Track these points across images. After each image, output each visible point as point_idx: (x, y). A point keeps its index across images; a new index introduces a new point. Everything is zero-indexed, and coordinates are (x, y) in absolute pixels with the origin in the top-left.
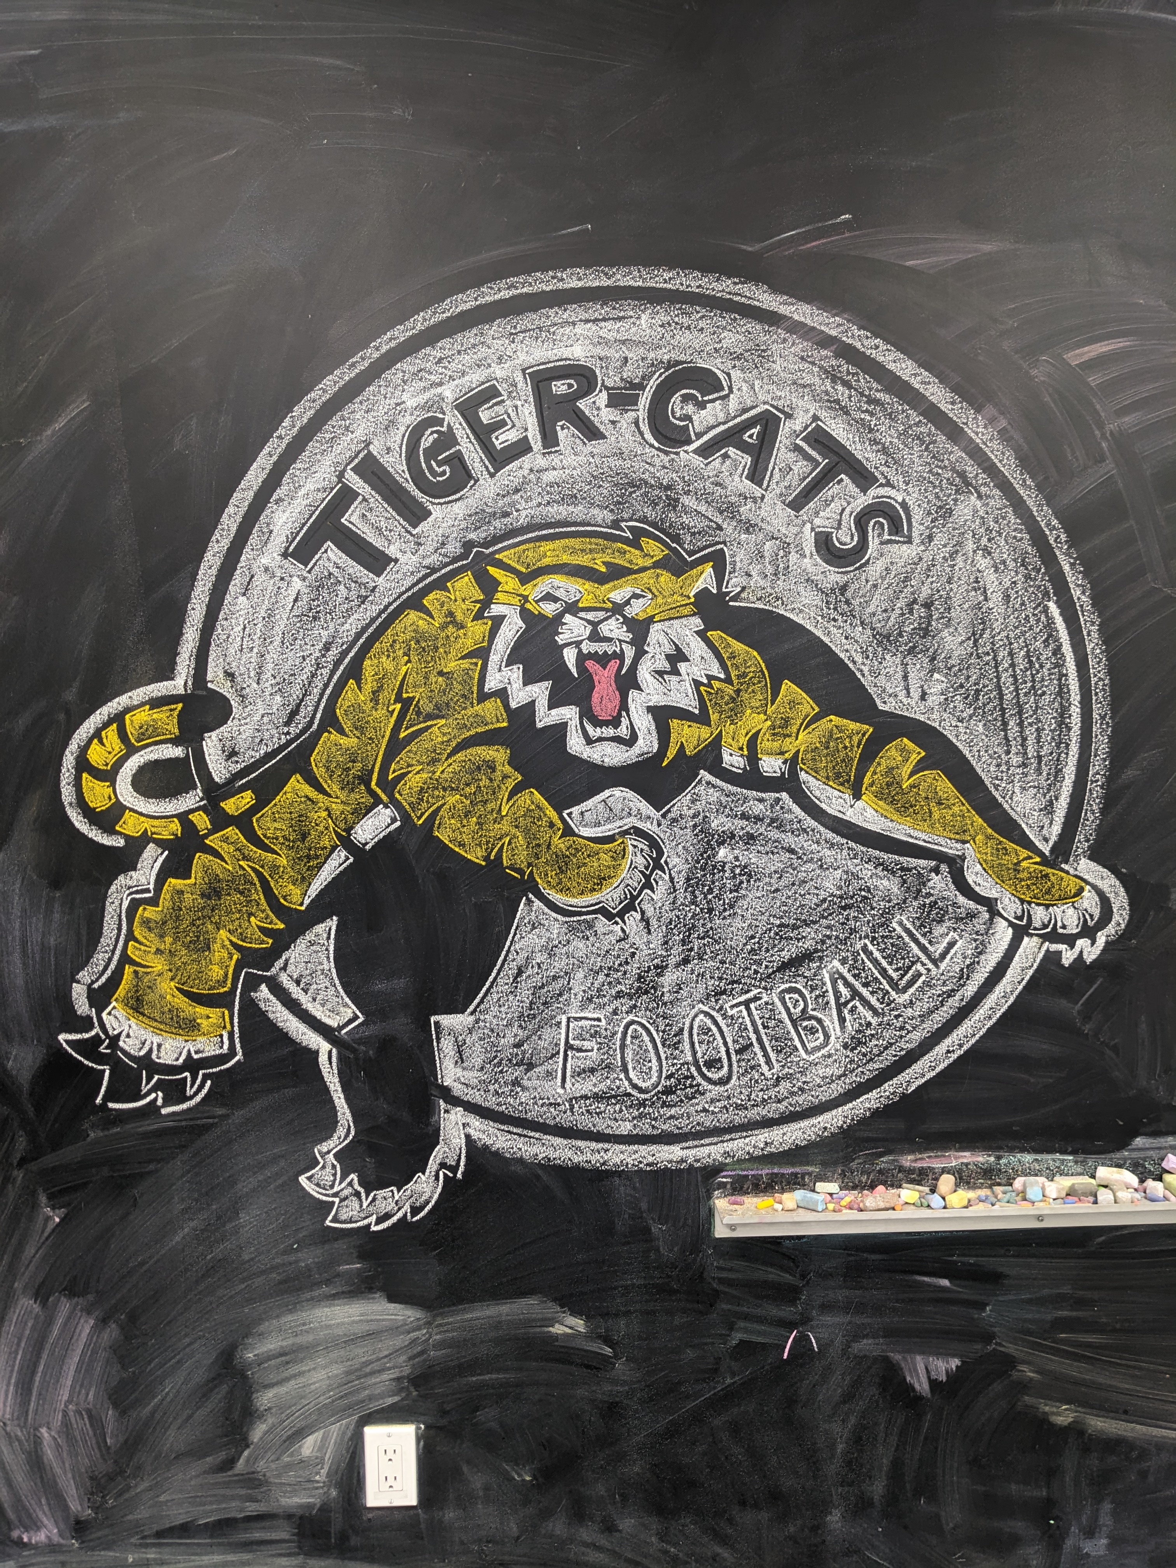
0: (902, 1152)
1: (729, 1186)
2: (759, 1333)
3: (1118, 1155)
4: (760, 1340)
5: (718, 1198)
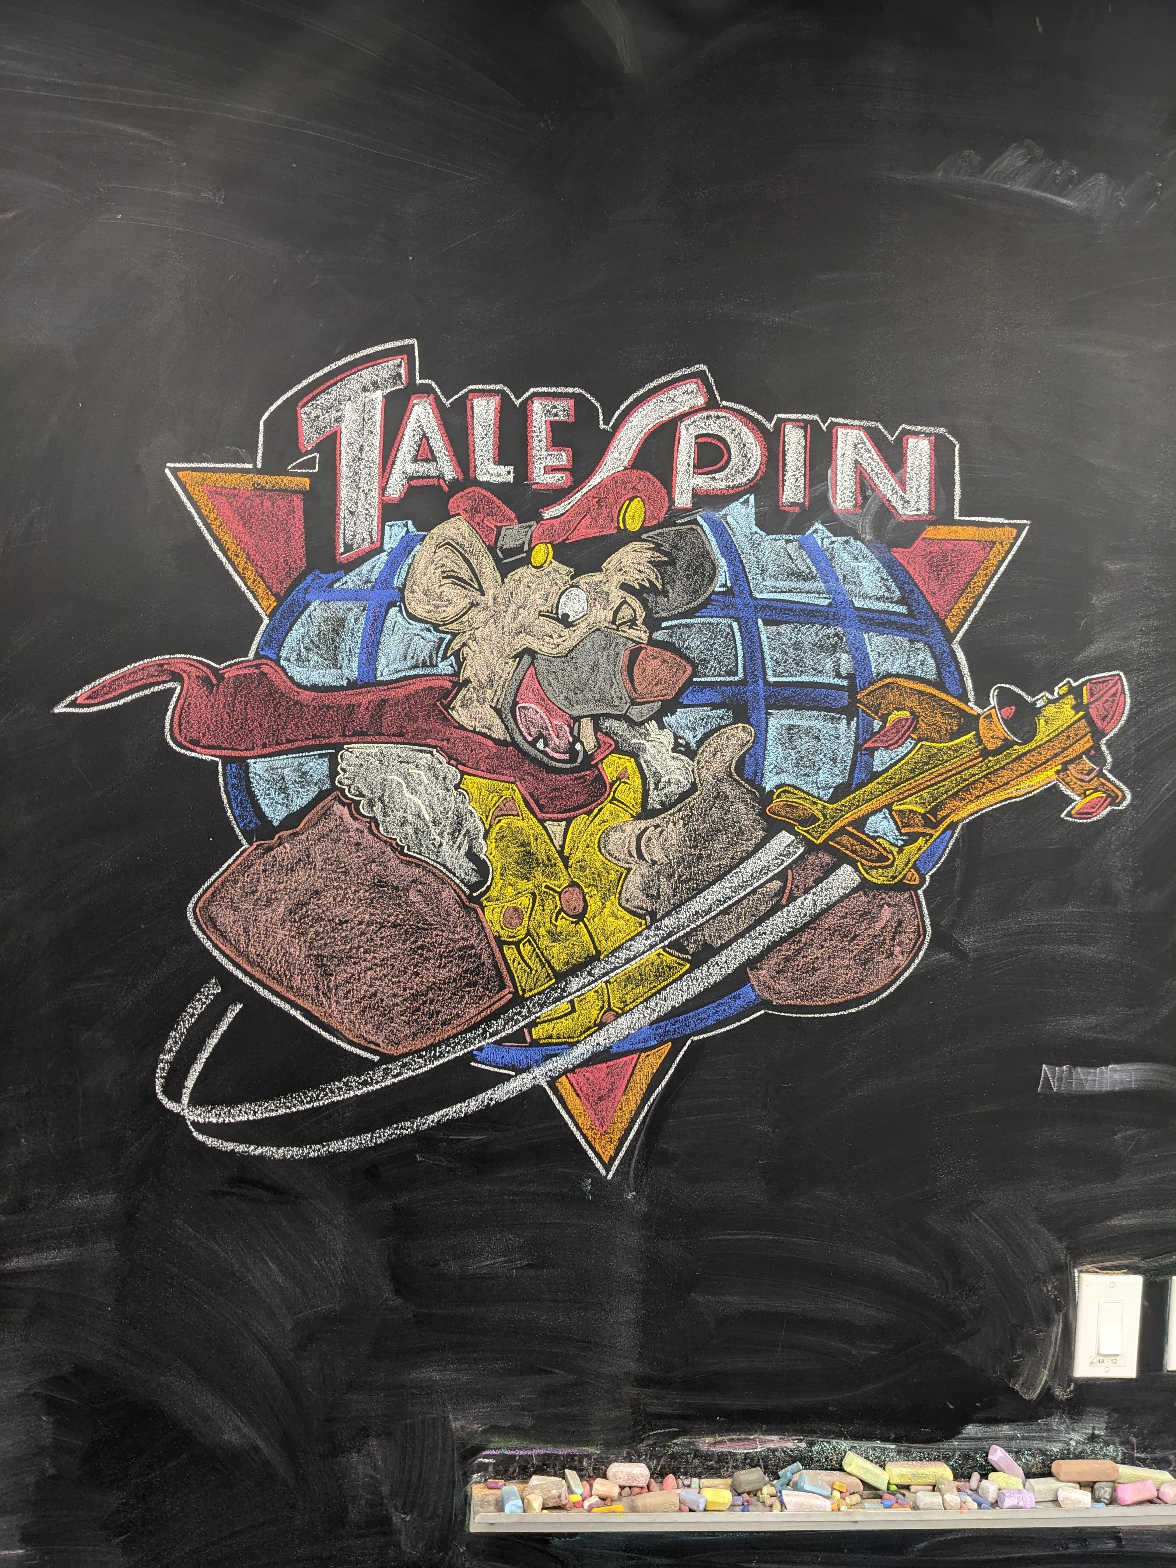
0: (701, 1433)
1: (491, 1469)
3: (946, 1445)
5: (476, 1482)
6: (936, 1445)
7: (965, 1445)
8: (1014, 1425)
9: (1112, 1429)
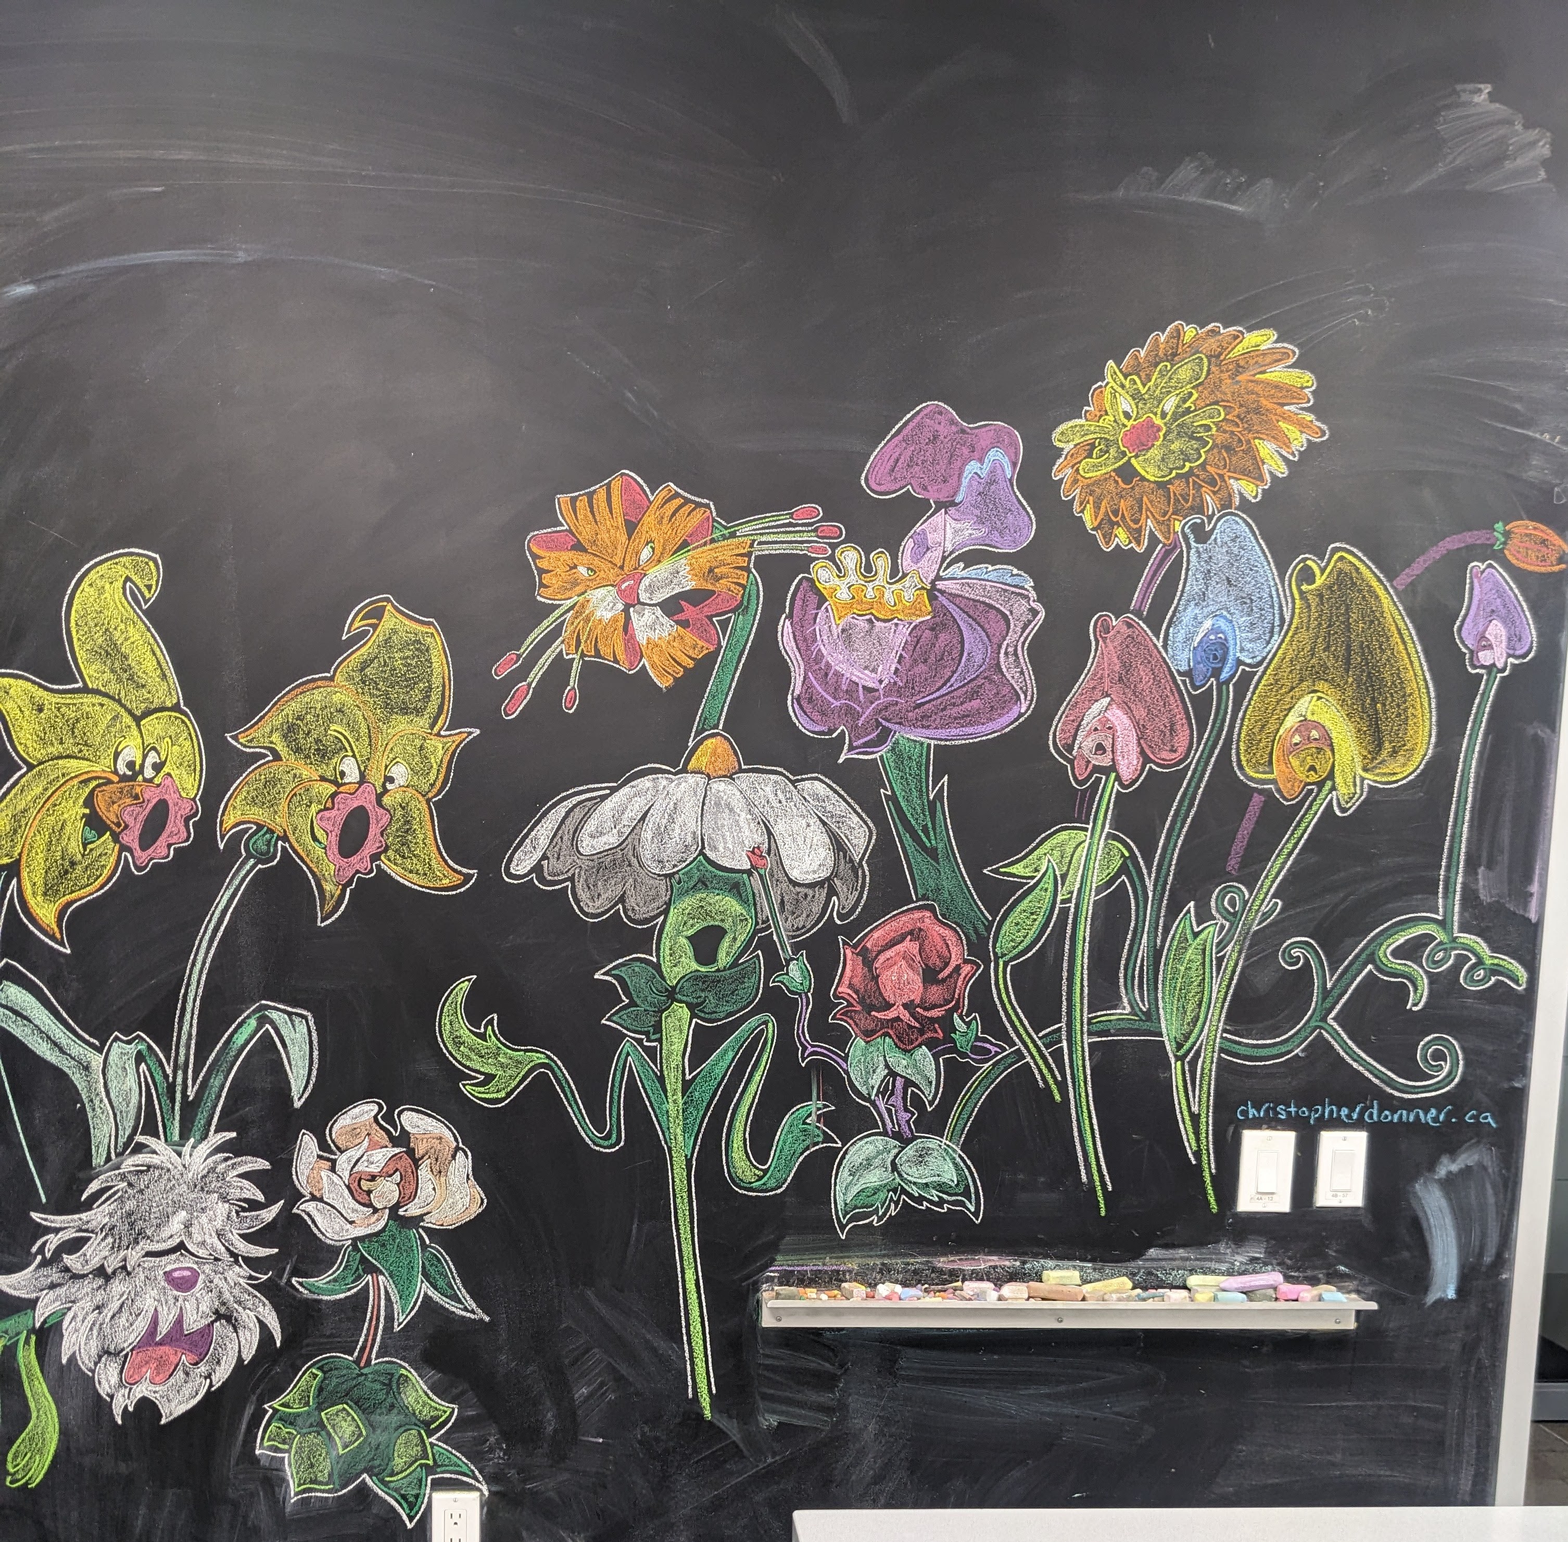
0: (935, 1255)
1: (776, 1280)
2: (800, 1417)
3: (1133, 1264)
4: (800, 1423)
5: (766, 1290)
6: (1124, 1264)
7: (1148, 1264)
8: (1188, 1249)
9: (1270, 1253)
